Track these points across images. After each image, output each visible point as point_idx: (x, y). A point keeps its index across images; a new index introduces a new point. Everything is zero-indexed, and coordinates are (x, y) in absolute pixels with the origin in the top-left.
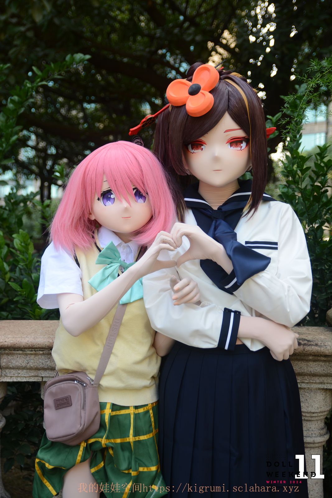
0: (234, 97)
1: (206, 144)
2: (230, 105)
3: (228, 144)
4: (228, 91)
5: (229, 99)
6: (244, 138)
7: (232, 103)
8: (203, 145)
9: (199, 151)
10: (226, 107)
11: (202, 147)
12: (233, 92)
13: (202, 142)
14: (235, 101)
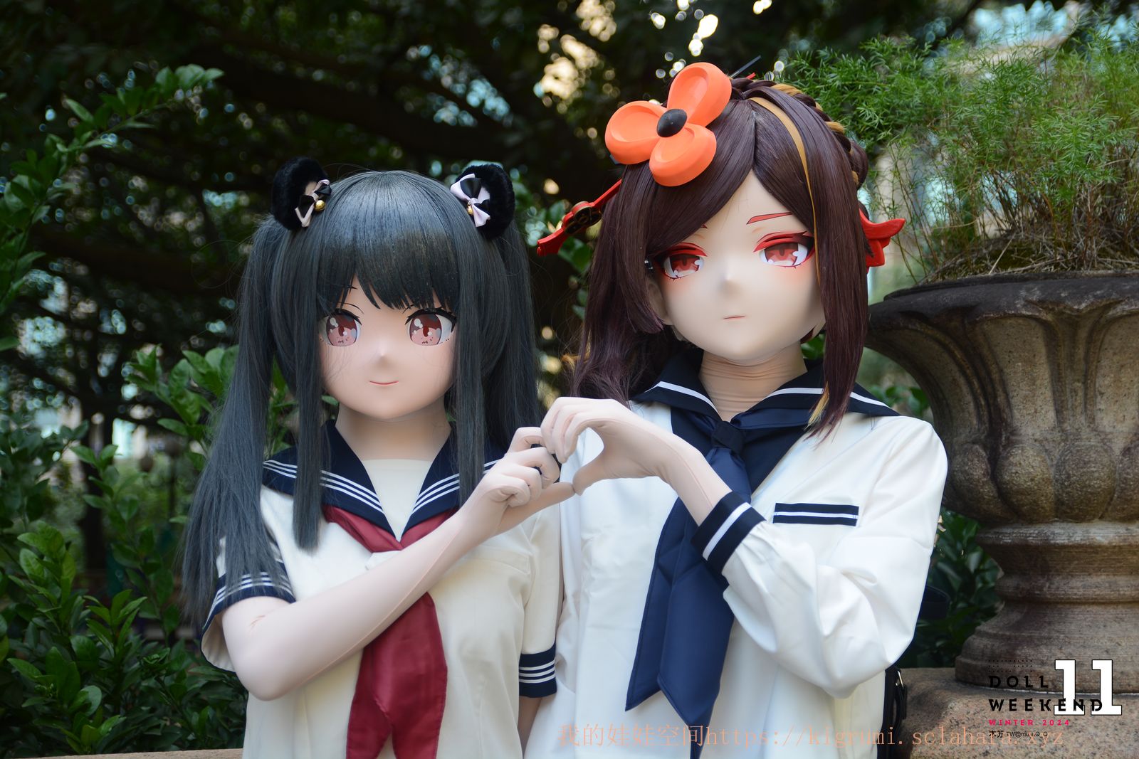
2: (758, 156)
6: (800, 235)
10: (750, 158)
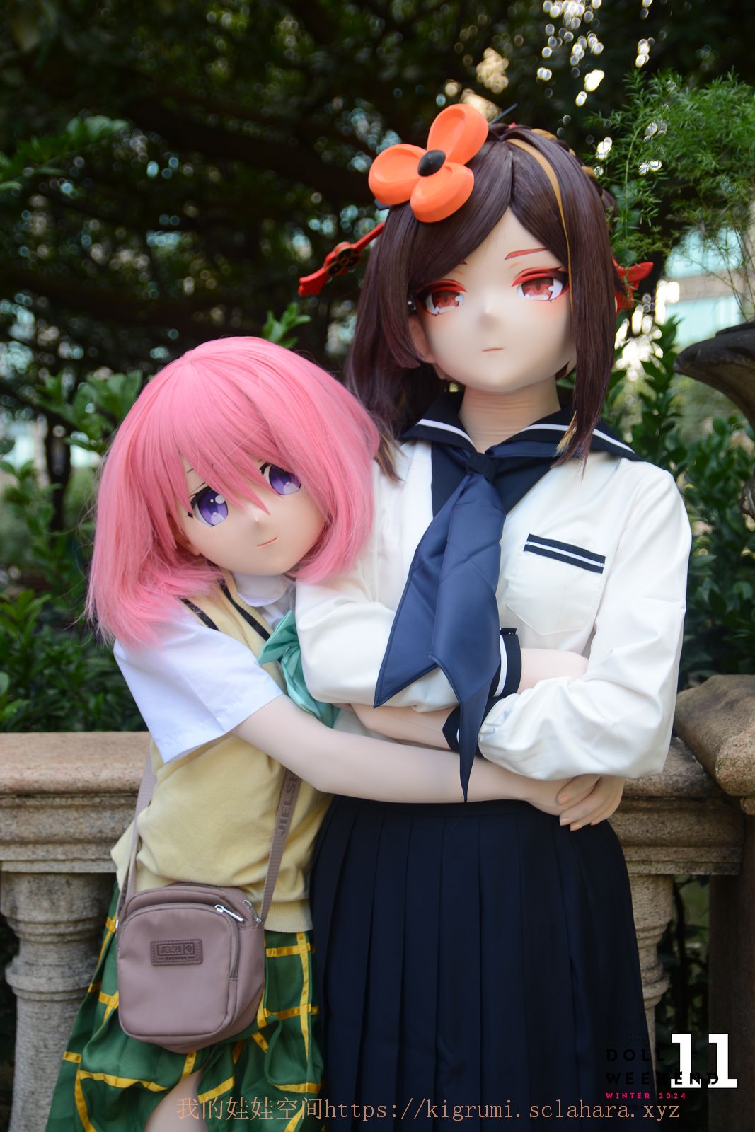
0: (525, 174)
1: (464, 291)
2: (515, 193)
3: (518, 287)
4: (513, 164)
5: (513, 179)
6: (555, 270)
7: (520, 188)
8: (458, 294)
9: (451, 308)
10: (507, 196)
11: (457, 299)
12: (523, 165)
13: (455, 286)
14: (526, 183)
